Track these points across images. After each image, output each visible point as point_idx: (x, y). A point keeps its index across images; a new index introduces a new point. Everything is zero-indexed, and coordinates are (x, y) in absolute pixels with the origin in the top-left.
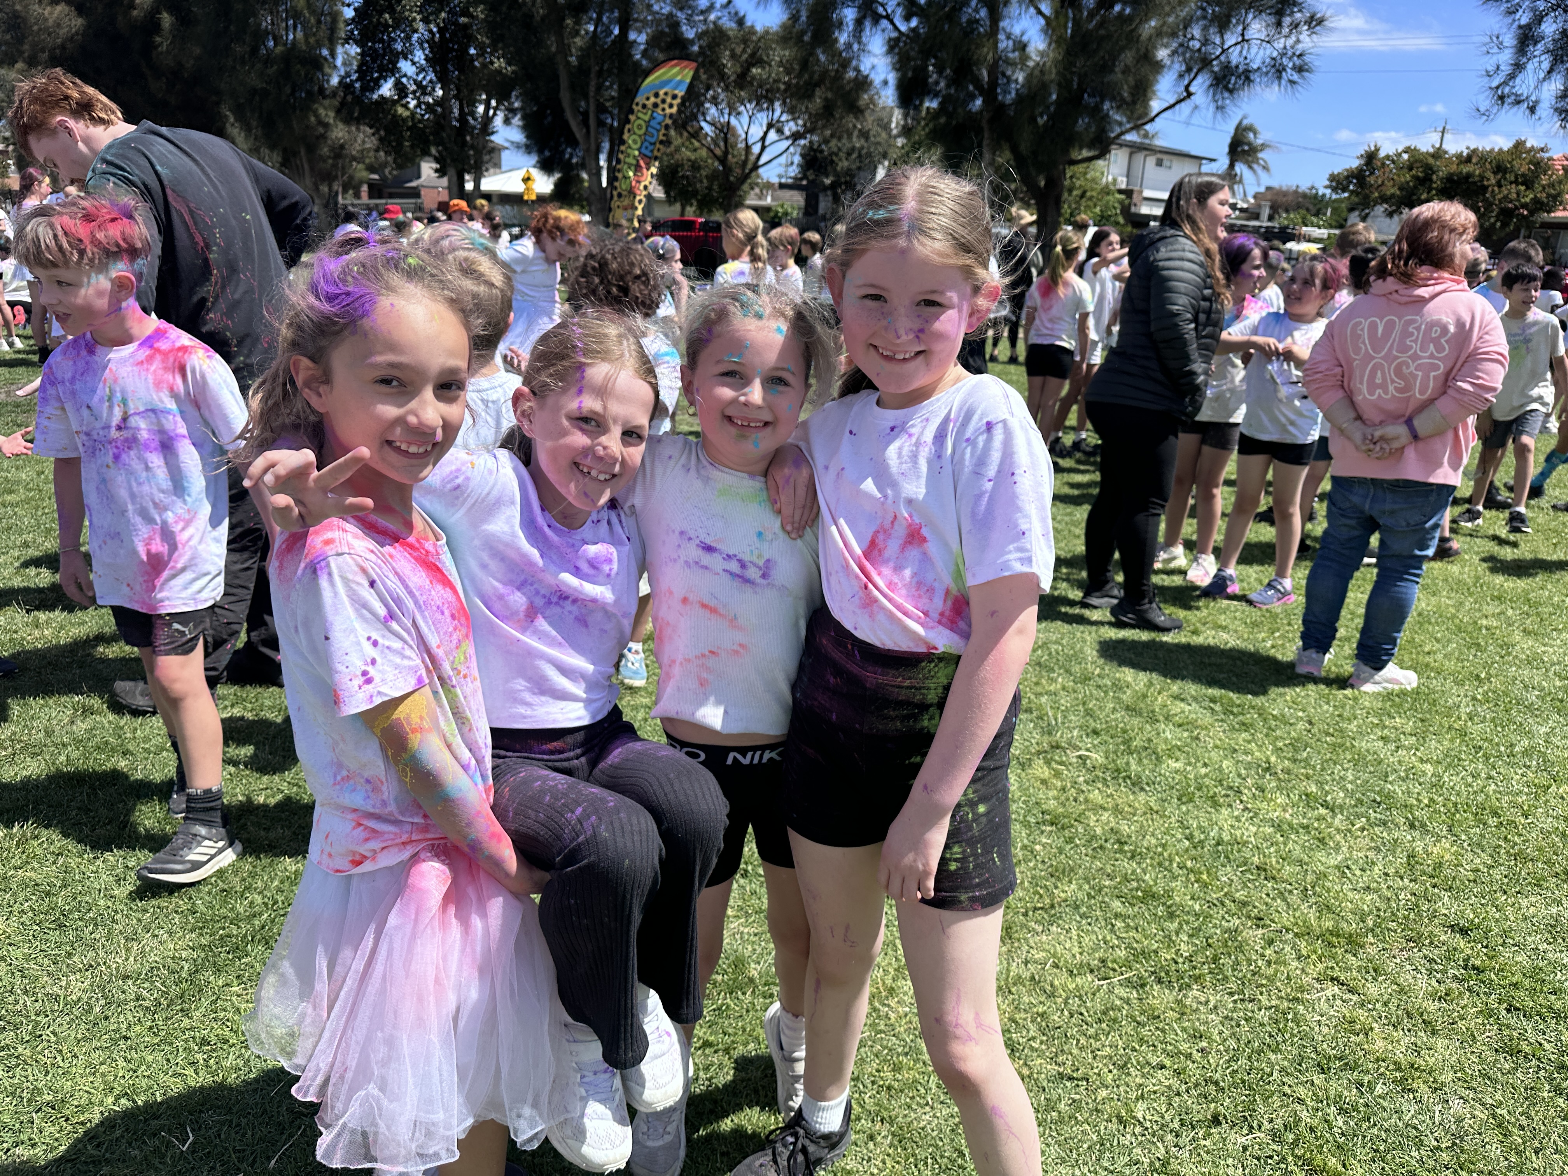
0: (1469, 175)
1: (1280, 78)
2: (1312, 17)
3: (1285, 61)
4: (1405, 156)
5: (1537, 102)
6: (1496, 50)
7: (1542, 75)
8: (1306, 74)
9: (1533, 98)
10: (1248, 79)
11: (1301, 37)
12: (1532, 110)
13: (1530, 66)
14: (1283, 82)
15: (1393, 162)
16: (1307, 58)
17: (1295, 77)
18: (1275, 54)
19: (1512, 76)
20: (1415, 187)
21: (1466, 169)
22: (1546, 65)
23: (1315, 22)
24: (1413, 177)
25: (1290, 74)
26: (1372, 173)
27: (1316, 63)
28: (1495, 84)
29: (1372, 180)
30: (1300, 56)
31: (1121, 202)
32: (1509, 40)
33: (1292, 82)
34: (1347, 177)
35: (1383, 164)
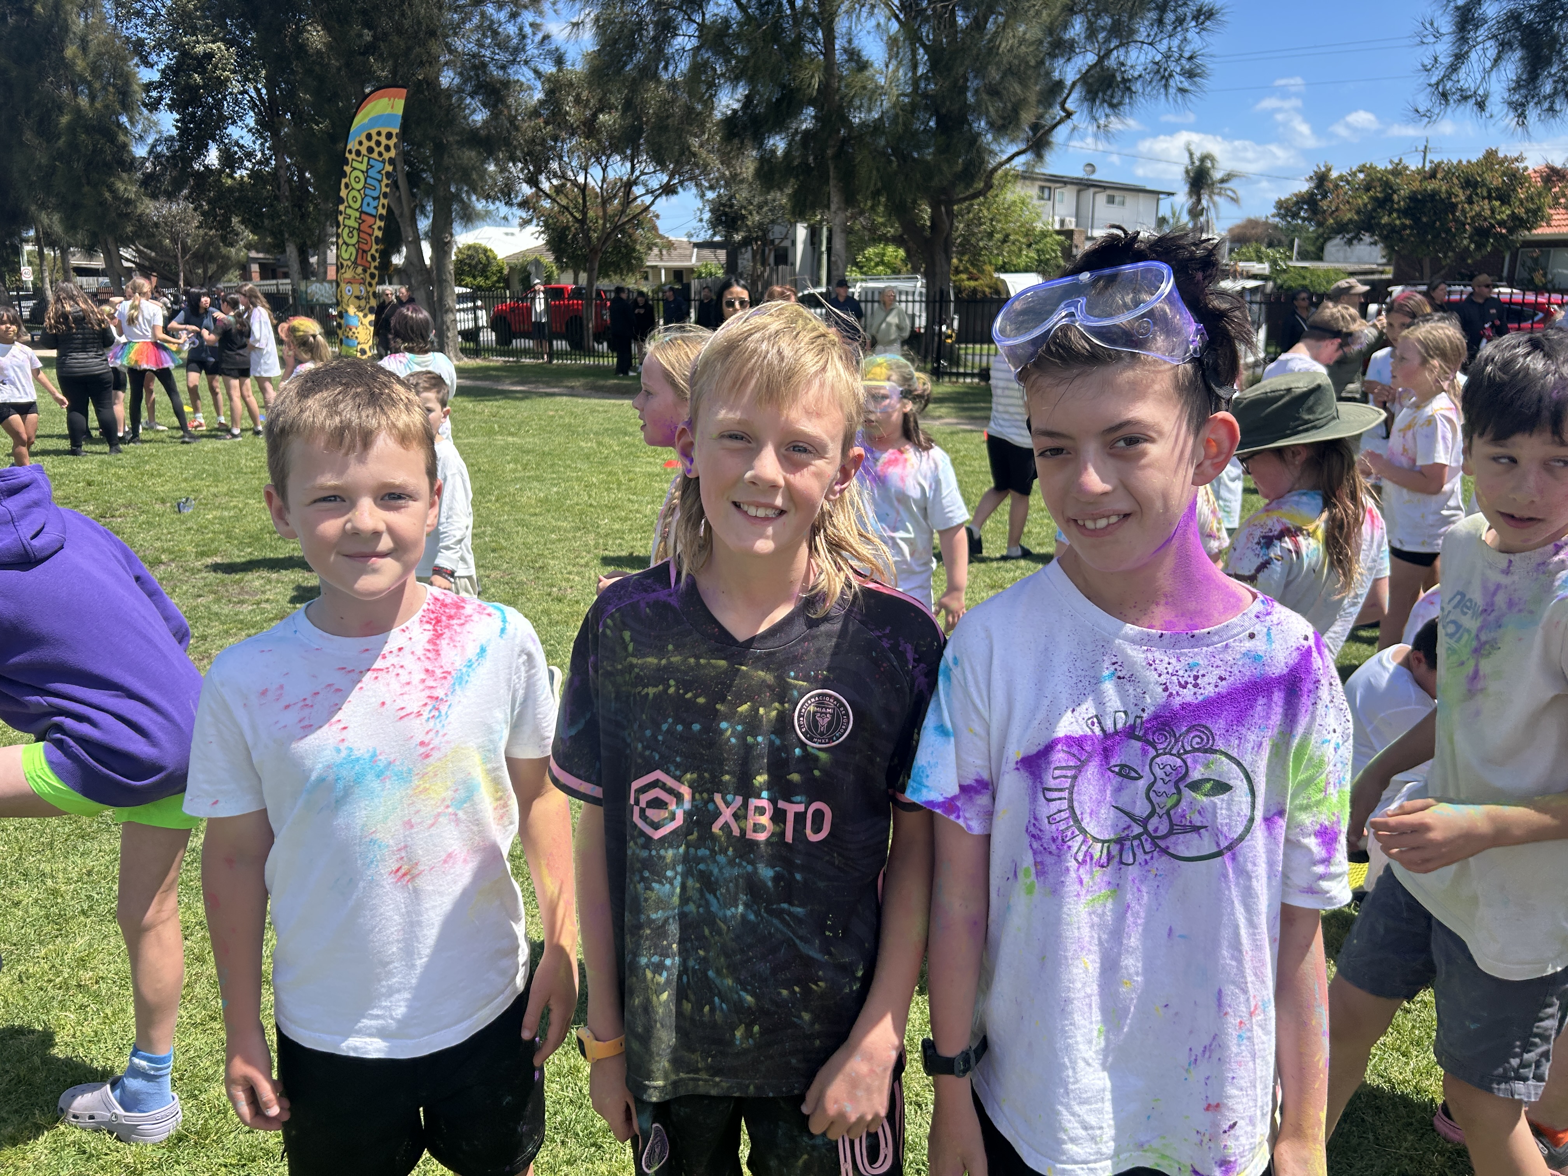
0: (1435, 193)
1: (1166, 86)
2: (1199, 11)
3: (1172, 65)
4: (1361, 176)
5: (1486, 96)
6: (1433, 40)
7: (1488, 64)
8: (1197, 79)
9: (1481, 92)
10: (1129, 89)
11: (1189, 35)
12: (1481, 106)
13: (1473, 56)
14: (1172, 91)
15: (1348, 182)
16: (1198, 61)
17: (1186, 85)
18: (1158, 58)
19: (1454, 68)
20: (1374, 210)
21: (1430, 186)
22: (1492, 52)
23: (1204, 16)
24: (1371, 198)
25: (1178, 80)
26: (1325, 197)
27: (1210, 66)
28: (1434, 80)
29: (1324, 204)
30: (1191, 58)
31: (1060, 244)
32: (1446, 24)
33: (1182, 91)
34: (1297, 203)
35: (1337, 186)
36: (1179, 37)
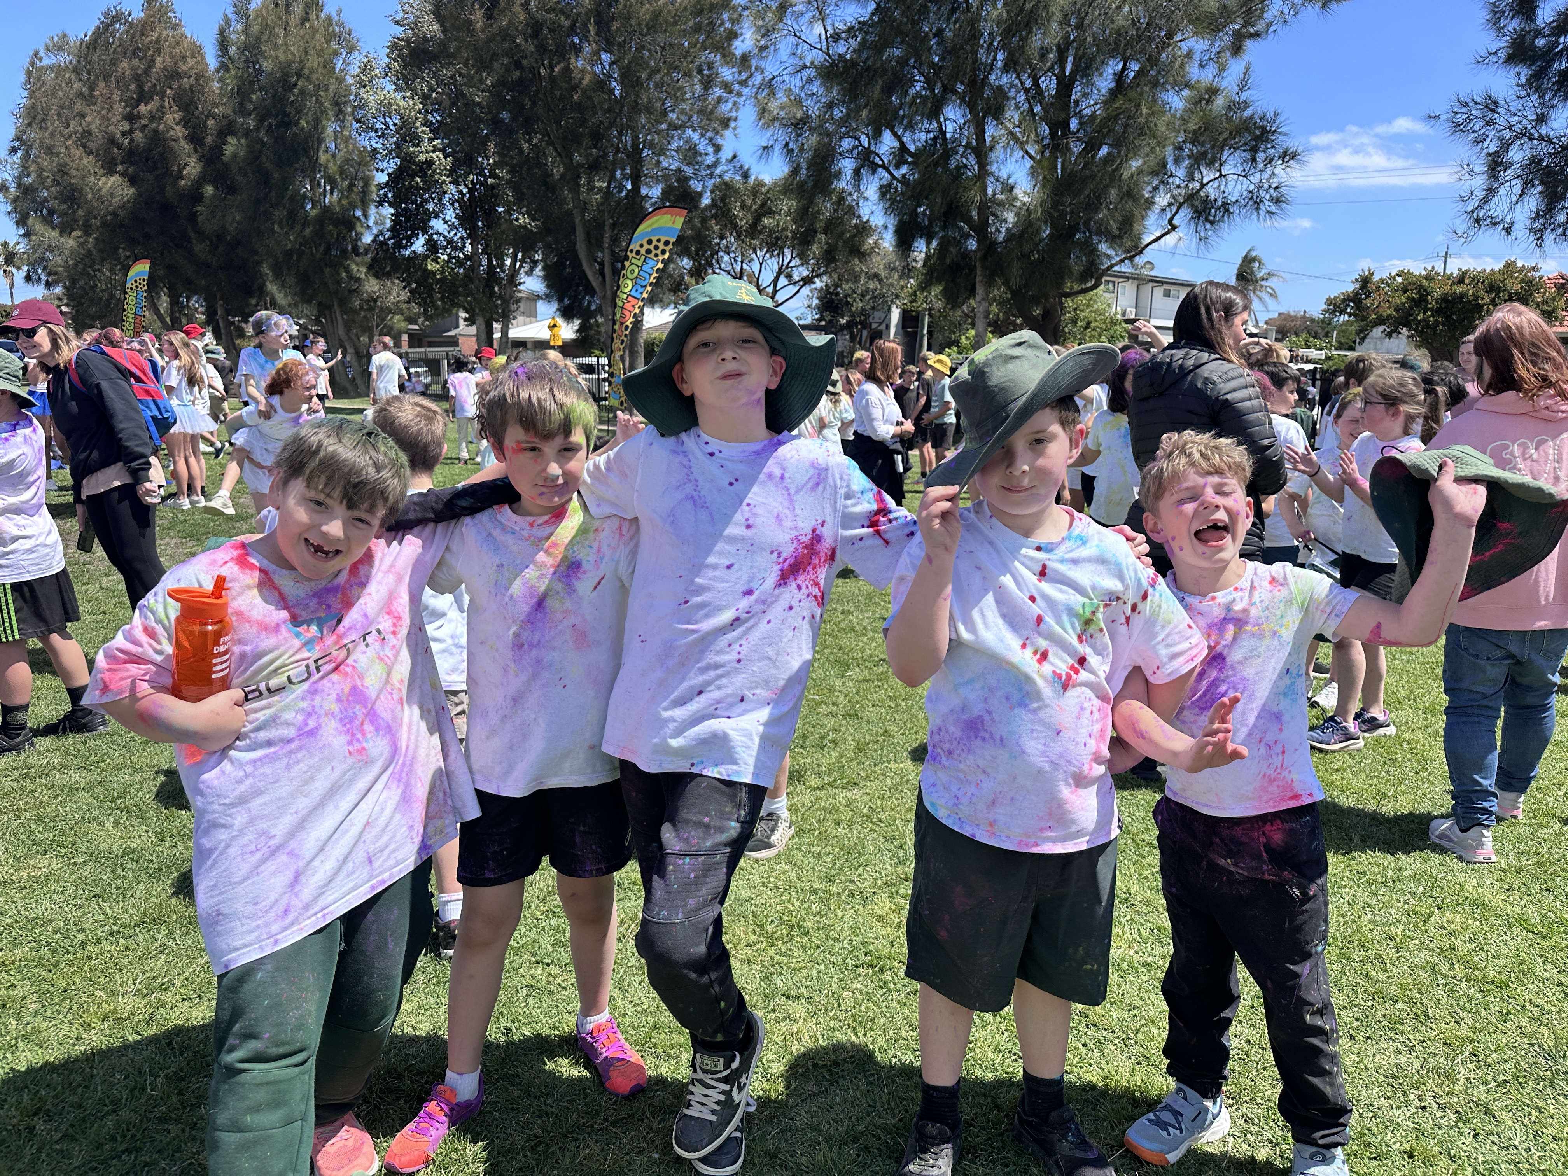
0: (1463, 295)
1: (1258, 209)
2: (1285, 153)
3: (1262, 193)
4: (1399, 279)
5: (1512, 223)
6: (1467, 177)
7: (1514, 199)
8: (1284, 205)
9: (1508, 220)
10: (1227, 210)
11: (1276, 171)
12: (1508, 231)
13: (1502, 191)
14: (1262, 213)
15: (1388, 285)
16: (1283, 190)
17: (1273, 208)
18: (1252, 187)
19: (1485, 200)
22: (1518, 189)
23: (1288, 156)
24: (1408, 298)
25: (1267, 205)
26: (1367, 297)
28: (1469, 209)
29: (1367, 302)
30: (1276, 188)
32: (1480, 166)
33: (1270, 213)
34: (1344, 301)
35: (1378, 288)
36: (1269, 171)
